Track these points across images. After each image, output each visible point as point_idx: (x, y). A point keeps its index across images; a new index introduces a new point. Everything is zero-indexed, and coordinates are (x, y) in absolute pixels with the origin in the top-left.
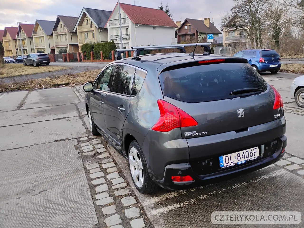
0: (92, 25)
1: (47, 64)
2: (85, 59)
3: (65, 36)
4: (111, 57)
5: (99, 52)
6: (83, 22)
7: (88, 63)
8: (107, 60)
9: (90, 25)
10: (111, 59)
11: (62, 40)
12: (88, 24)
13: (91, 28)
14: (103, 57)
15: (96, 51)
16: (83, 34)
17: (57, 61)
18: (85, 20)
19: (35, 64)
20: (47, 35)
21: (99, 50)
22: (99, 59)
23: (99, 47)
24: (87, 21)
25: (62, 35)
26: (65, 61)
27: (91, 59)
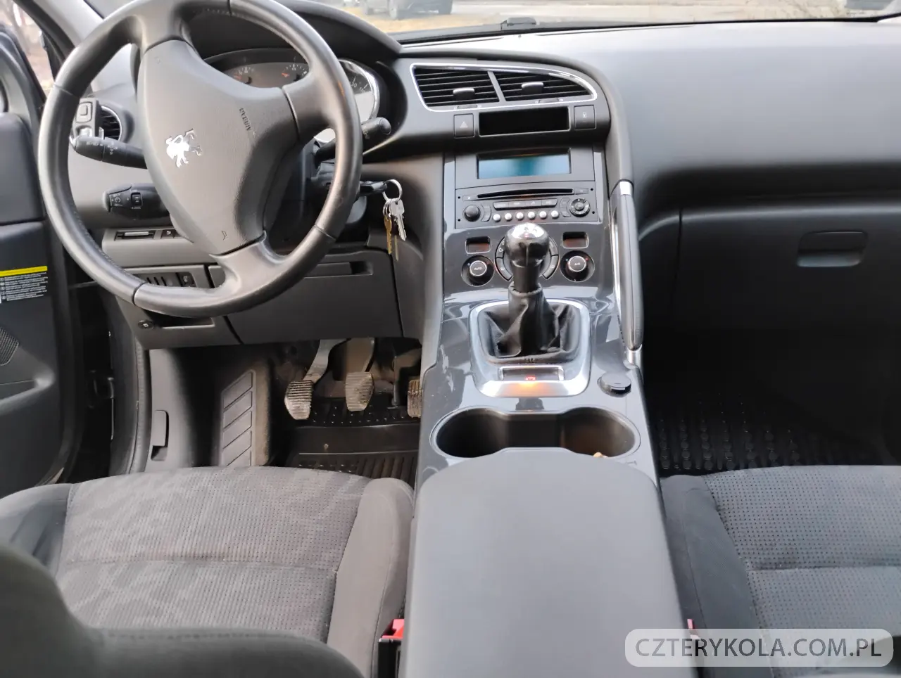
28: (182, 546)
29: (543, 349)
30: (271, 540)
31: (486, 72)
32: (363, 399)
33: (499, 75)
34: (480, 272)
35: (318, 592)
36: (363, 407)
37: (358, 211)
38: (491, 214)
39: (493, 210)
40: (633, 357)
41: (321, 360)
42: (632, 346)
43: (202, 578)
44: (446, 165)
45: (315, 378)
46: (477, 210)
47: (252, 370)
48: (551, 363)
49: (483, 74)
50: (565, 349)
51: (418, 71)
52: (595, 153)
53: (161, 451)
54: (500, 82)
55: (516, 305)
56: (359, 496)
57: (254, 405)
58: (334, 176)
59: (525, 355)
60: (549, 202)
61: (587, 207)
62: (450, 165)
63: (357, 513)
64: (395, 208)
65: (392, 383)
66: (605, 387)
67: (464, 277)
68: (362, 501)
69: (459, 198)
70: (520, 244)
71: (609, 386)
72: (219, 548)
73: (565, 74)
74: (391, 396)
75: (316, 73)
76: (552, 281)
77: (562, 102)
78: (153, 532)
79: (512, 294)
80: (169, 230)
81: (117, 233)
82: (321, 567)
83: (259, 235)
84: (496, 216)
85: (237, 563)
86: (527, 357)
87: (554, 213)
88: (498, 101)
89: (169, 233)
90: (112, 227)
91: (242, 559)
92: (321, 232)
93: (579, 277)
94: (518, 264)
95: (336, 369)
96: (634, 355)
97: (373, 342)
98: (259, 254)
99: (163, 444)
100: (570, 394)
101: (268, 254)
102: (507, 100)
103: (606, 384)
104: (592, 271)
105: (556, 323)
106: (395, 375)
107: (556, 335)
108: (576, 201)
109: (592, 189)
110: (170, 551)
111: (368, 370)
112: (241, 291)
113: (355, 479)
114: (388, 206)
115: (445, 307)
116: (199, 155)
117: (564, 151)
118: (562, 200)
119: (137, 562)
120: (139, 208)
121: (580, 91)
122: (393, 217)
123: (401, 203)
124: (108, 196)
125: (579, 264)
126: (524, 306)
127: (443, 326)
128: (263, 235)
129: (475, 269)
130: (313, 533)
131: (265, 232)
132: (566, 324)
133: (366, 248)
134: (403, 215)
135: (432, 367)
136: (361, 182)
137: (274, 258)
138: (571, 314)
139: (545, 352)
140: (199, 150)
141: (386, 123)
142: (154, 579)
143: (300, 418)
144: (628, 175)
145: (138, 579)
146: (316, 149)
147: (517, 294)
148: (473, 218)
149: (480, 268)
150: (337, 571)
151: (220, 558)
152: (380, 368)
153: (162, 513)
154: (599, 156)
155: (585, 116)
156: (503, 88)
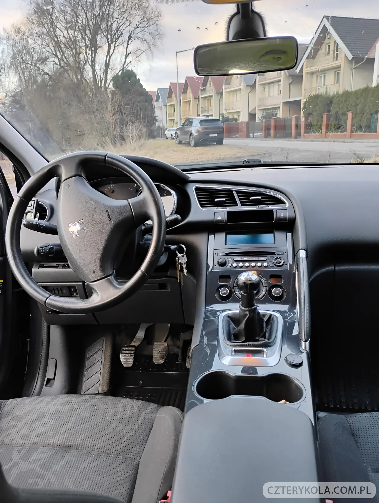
0: (337, 54)
1: (220, 142)
2: (307, 131)
3: (279, 85)
4: (376, 127)
5: (345, 114)
6: (319, 49)
7: (312, 141)
8: (363, 133)
9: (334, 53)
10: (375, 132)
11: (271, 94)
12: (329, 53)
13: (334, 61)
14: (353, 125)
15: (338, 112)
16: (315, 76)
17: (252, 136)
18: (323, 46)
19: (193, 142)
20: (247, 86)
21: (345, 109)
22: (341, 132)
23: (346, 101)
24: (329, 46)
25: (272, 85)
26: (267, 136)
27: (321, 132)
28: (58, 440)
29: (257, 338)
30: (105, 439)
31: (232, 191)
32: (162, 357)
33: (238, 192)
34: (225, 294)
35: (129, 471)
36: (162, 362)
37: (163, 259)
38: (232, 263)
39: (233, 261)
40: (305, 346)
41: (141, 334)
42: (304, 340)
43: (67, 459)
44: (210, 236)
45: (137, 344)
46: (225, 261)
47: (104, 338)
48: (260, 347)
49: (230, 192)
50: (268, 340)
51: (197, 189)
52: (287, 233)
53: (51, 382)
54: (239, 196)
55: (242, 314)
56: (154, 416)
57: (103, 357)
58: (151, 242)
59: (246, 342)
60: (263, 258)
61: (283, 262)
63: (153, 426)
64: (182, 259)
65: (178, 348)
66: (289, 362)
67: (217, 296)
68: (156, 418)
69: (216, 254)
70: (244, 283)
71: (291, 362)
72: (77, 442)
73: (272, 193)
74: (178, 356)
75: (145, 194)
76: (263, 301)
77: (270, 207)
78: (43, 430)
79: (241, 309)
80: (66, 264)
81: (40, 265)
82: (131, 457)
83: (111, 273)
84: (235, 265)
85: (86, 451)
86: (248, 343)
87: (265, 264)
88: (237, 205)
89: (66, 265)
90: (38, 262)
91: (89, 450)
92: (142, 272)
93: (278, 299)
94: (243, 293)
95: (149, 339)
96: (305, 344)
97: (169, 325)
98: (110, 282)
99: (53, 378)
100: (270, 365)
101: (115, 283)
102: (242, 205)
103: (289, 361)
104: (285, 296)
105: (265, 324)
106: (180, 343)
107: (264, 331)
108: (277, 258)
109: (285, 253)
110: (51, 442)
111: (165, 341)
112: (100, 302)
113: (153, 406)
114: (179, 258)
115: (206, 312)
116: (85, 232)
118: (270, 258)
119: (34, 447)
120: (53, 255)
121: (280, 202)
122: (181, 263)
123: (185, 256)
124: (38, 249)
125: (278, 292)
126: (247, 315)
127: (205, 322)
128: (114, 272)
129: (223, 292)
130: (128, 436)
131: (114, 271)
132: (270, 325)
133: (167, 277)
134: (186, 262)
135: (197, 346)
136: (165, 245)
137: (117, 284)
138: (273, 319)
139: (258, 340)
140: (85, 230)
141: (179, 217)
142: (42, 458)
143: (127, 366)
144: (304, 247)
145: (33, 457)
146: (143, 228)
147: (243, 308)
148: (223, 264)
149: (226, 292)
150: (140, 459)
151: (78, 448)
152: (173, 339)
153: (49, 420)
154: (289, 235)
155: (282, 214)
156: (240, 199)
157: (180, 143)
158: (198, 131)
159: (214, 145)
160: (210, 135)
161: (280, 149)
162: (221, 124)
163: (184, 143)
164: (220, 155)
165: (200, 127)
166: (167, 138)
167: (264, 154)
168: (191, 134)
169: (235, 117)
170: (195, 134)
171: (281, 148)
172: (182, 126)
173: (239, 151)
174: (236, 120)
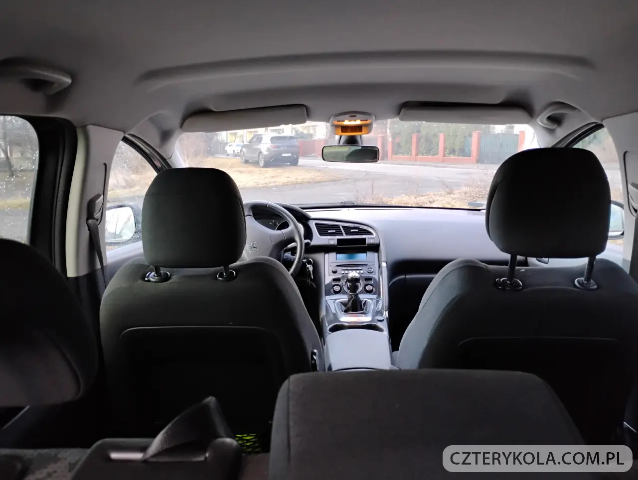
1: (294, 162)
2: (395, 153)
4: (470, 151)
5: (436, 136)
7: (400, 164)
8: (456, 157)
10: (470, 156)
14: (445, 148)
15: (429, 133)
19: (262, 162)
21: (436, 130)
22: (433, 155)
27: (411, 154)
29: (358, 310)
33: (343, 227)
34: (337, 289)
38: (341, 272)
39: (341, 270)
44: (325, 255)
46: (336, 270)
48: (361, 314)
49: (338, 226)
50: (365, 310)
51: (316, 224)
54: (344, 229)
55: (349, 300)
59: (353, 312)
60: (360, 268)
61: (372, 270)
62: (327, 255)
64: (310, 268)
66: (377, 320)
67: (332, 291)
69: (330, 266)
70: (352, 278)
73: (365, 228)
75: (291, 227)
76: (361, 293)
77: (364, 237)
87: (362, 271)
88: (343, 235)
93: (370, 292)
94: (350, 285)
96: (386, 313)
102: (346, 235)
104: (374, 290)
105: (363, 304)
107: (363, 307)
108: (369, 268)
109: (374, 264)
117: (365, 252)
118: (364, 268)
121: (370, 233)
122: (309, 271)
123: (312, 266)
125: (370, 288)
126: (352, 300)
132: (366, 305)
134: (312, 270)
135: (324, 315)
136: (302, 260)
141: (308, 241)
144: (385, 260)
147: (350, 296)
154: (376, 254)
155: (371, 241)
156: (345, 231)
157: (247, 162)
158: (268, 150)
159: (288, 165)
160: (283, 155)
161: (365, 174)
162: (296, 142)
163: (251, 163)
164: (296, 179)
165: (271, 145)
166: (228, 155)
167: (347, 179)
168: (261, 152)
169: (312, 132)
170: (265, 152)
171: (365, 172)
172: (249, 142)
173: (317, 174)
174: (311, 136)
